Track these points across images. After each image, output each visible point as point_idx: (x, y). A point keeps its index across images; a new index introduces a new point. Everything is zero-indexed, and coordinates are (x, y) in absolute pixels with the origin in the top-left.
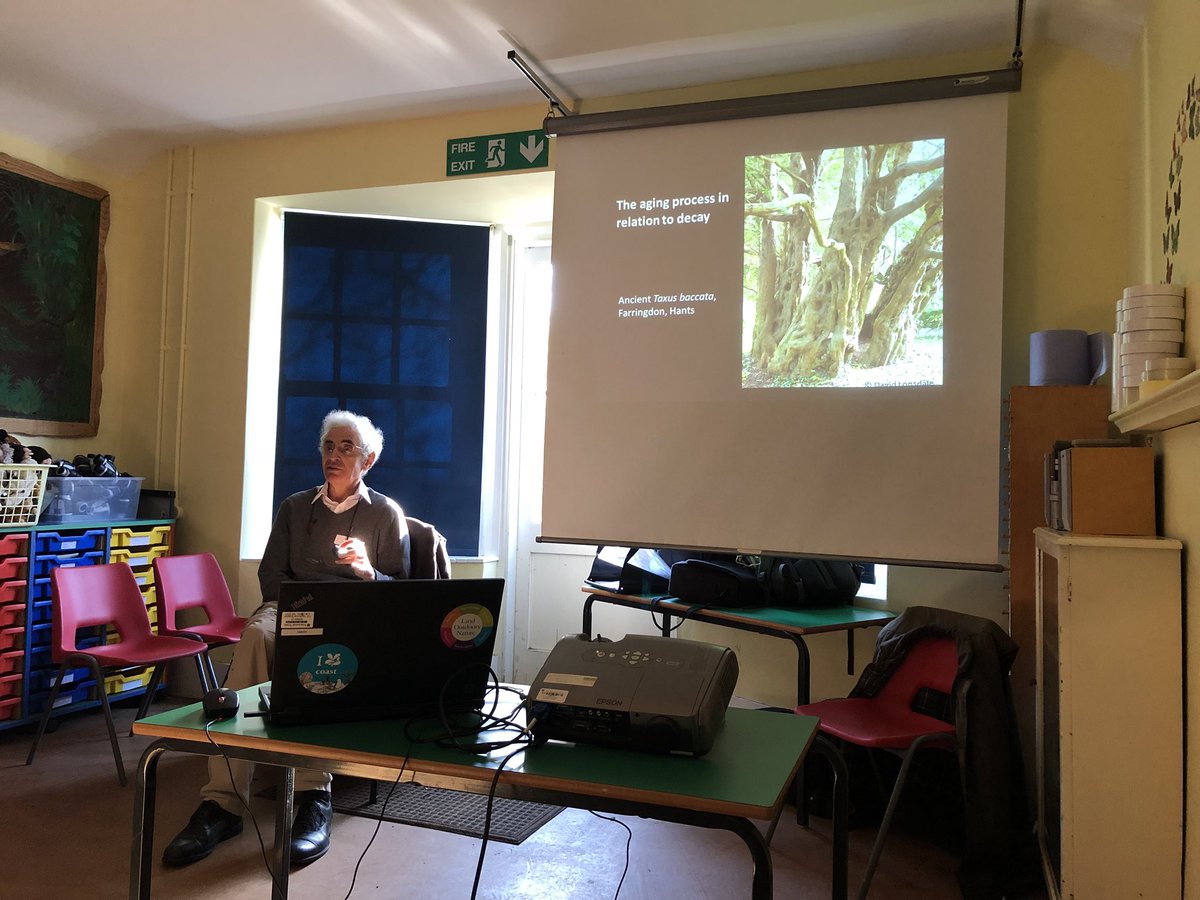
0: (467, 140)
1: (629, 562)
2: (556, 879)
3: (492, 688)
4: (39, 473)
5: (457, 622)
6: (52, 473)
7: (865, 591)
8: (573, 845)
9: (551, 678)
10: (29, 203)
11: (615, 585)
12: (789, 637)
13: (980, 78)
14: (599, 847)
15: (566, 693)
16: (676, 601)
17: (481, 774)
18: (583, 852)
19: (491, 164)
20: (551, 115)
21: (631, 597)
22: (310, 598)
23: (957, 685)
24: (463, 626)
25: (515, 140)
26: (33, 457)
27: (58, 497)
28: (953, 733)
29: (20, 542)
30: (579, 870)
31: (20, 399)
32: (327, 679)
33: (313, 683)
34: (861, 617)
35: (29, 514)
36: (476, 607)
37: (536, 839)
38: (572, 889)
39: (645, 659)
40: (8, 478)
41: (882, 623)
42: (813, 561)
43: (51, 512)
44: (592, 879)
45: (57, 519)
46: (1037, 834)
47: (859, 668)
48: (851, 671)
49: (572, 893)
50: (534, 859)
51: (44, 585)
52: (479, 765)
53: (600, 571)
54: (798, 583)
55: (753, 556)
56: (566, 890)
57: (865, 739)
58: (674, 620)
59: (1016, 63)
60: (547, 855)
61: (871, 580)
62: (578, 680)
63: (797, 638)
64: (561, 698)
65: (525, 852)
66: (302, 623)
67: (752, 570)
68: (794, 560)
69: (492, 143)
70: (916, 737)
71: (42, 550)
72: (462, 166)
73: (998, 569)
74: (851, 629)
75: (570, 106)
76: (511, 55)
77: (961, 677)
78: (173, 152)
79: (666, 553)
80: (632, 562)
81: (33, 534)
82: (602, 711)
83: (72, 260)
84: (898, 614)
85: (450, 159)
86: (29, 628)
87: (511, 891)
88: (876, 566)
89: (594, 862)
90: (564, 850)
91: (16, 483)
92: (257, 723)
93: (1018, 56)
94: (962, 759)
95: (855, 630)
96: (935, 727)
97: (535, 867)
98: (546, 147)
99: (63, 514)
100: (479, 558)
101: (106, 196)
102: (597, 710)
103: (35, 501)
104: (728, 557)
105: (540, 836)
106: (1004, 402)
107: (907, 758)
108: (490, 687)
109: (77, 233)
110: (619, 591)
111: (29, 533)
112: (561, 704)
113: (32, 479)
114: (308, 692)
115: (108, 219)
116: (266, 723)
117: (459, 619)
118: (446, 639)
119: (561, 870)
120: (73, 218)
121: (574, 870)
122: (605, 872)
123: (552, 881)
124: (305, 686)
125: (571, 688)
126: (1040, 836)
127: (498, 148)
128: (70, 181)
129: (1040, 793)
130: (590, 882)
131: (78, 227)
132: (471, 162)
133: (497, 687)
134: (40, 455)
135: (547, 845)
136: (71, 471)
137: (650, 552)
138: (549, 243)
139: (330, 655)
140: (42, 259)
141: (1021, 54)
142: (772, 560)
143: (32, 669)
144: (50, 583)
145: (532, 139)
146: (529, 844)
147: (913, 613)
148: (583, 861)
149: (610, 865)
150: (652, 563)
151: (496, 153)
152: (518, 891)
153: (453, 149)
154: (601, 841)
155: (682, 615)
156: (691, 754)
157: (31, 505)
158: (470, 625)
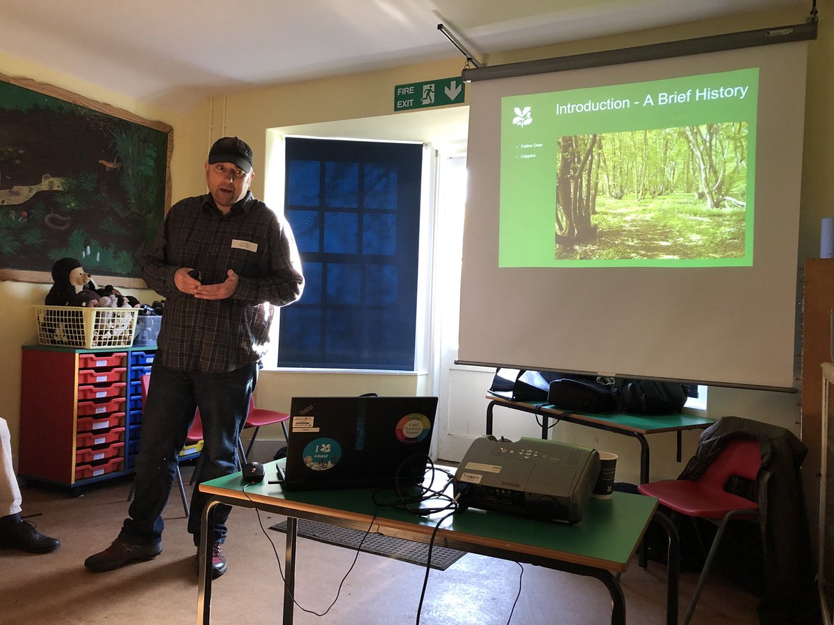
0: (409, 86)
1: (519, 379)
2: (469, 596)
3: (430, 468)
4: (133, 314)
5: (407, 425)
6: (140, 313)
7: (690, 403)
8: (481, 573)
9: (470, 466)
10: (124, 136)
11: (509, 394)
12: (635, 436)
13: (786, 30)
14: (499, 575)
15: (481, 476)
16: (552, 408)
17: (424, 530)
18: (488, 578)
19: (425, 102)
20: (467, 67)
21: (520, 404)
22: (311, 408)
23: (760, 475)
24: (410, 427)
25: (441, 85)
26: (129, 303)
27: (144, 329)
28: (757, 510)
29: (122, 358)
30: (485, 590)
31: (120, 265)
32: (321, 461)
33: (312, 463)
34: (686, 422)
35: (127, 340)
36: (419, 416)
37: (455, 567)
38: (480, 603)
39: (535, 455)
40: (114, 317)
41: (704, 427)
42: (654, 382)
43: (140, 339)
44: (494, 597)
45: (143, 343)
46: (817, 582)
47: (686, 459)
48: (679, 459)
49: (480, 606)
50: (455, 581)
51: (136, 386)
52: (422, 524)
53: (499, 384)
54: (642, 397)
55: (610, 377)
56: (477, 604)
57: (690, 511)
58: (551, 421)
59: (813, 19)
60: (463, 579)
61: (695, 395)
62: (489, 468)
63: (640, 437)
64: (477, 480)
65: (448, 575)
66: (305, 424)
67: (609, 387)
68: (638, 381)
69: (426, 87)
70: (728, 512)
71: (135, 363)
72: (404, 104)
73: (793, 391)
74: (679, 431)
75: (479, 59)
76: (440, 27)
77: (764, 469)
78: (213, 99)
79: (546, 374)
80: (521, 379)
81: (130, 353)
82: (506, 490)
83: (150, 173)
84: (715, 420)
85: (397, 99)
86: (128, 412)
87: (439, 602)
88: (699, 386)
89: (496, 586)
90: (475, 576)
91: (119, 320)
92: (277, 488)
93: (815, 14)
94: (763, 528)
95: (683, 431)
96: (743, 504)
97: (455, 587)
98: (463, 89)
99: (147, 340)
100: (415, 372)
101: (171, 129)
102: (503, 489)
103: (130, 332)
104: (591, 378)
105: (458, 565)
106: (800, 269)
107: (721, 526)
108: (428, 468)
109: (154, 155)
110: (512, 399)
111: (127, 352)
112: (477, 484)
113: (128, 318)
114: (309, 469)
115: (173, 145)
116: (283, 488)
117: (409, 423)
118: (398, 435)
119: (473, 590)
120: (151, 145)
121: (481, 590)
122: (503, 593)
123: (467, 597)
124: (307, 465)
125: (485, 474)
126: (820, 584)
127: (429, 91)
128: (151, 121)
129: (821, 554)
130: (493, 599)
131: (154, 151)
132: (411, 101)
133: (432, 468)
134: (133, 302)
135: (463, 572)
136: (151, 311)
137: (534, 373)
138: (465, 154)
139: (323, 445)
140: (133, 173)
141: (817, 12)
142: (623, 381)
143: (130, 439)
144: (140, 385)
145: (453, 84)
146: (451, 570)
147: (727, 421)
148: (488, 584)
149: (506, 588)
150: (536, 380)
151: (428, 94)
152: (444, 603)
153: (399, 92)
154: (500, 571)
155: (558, 417)
156: (568, 522)
157: (128, 334)
158: (415, 427)
